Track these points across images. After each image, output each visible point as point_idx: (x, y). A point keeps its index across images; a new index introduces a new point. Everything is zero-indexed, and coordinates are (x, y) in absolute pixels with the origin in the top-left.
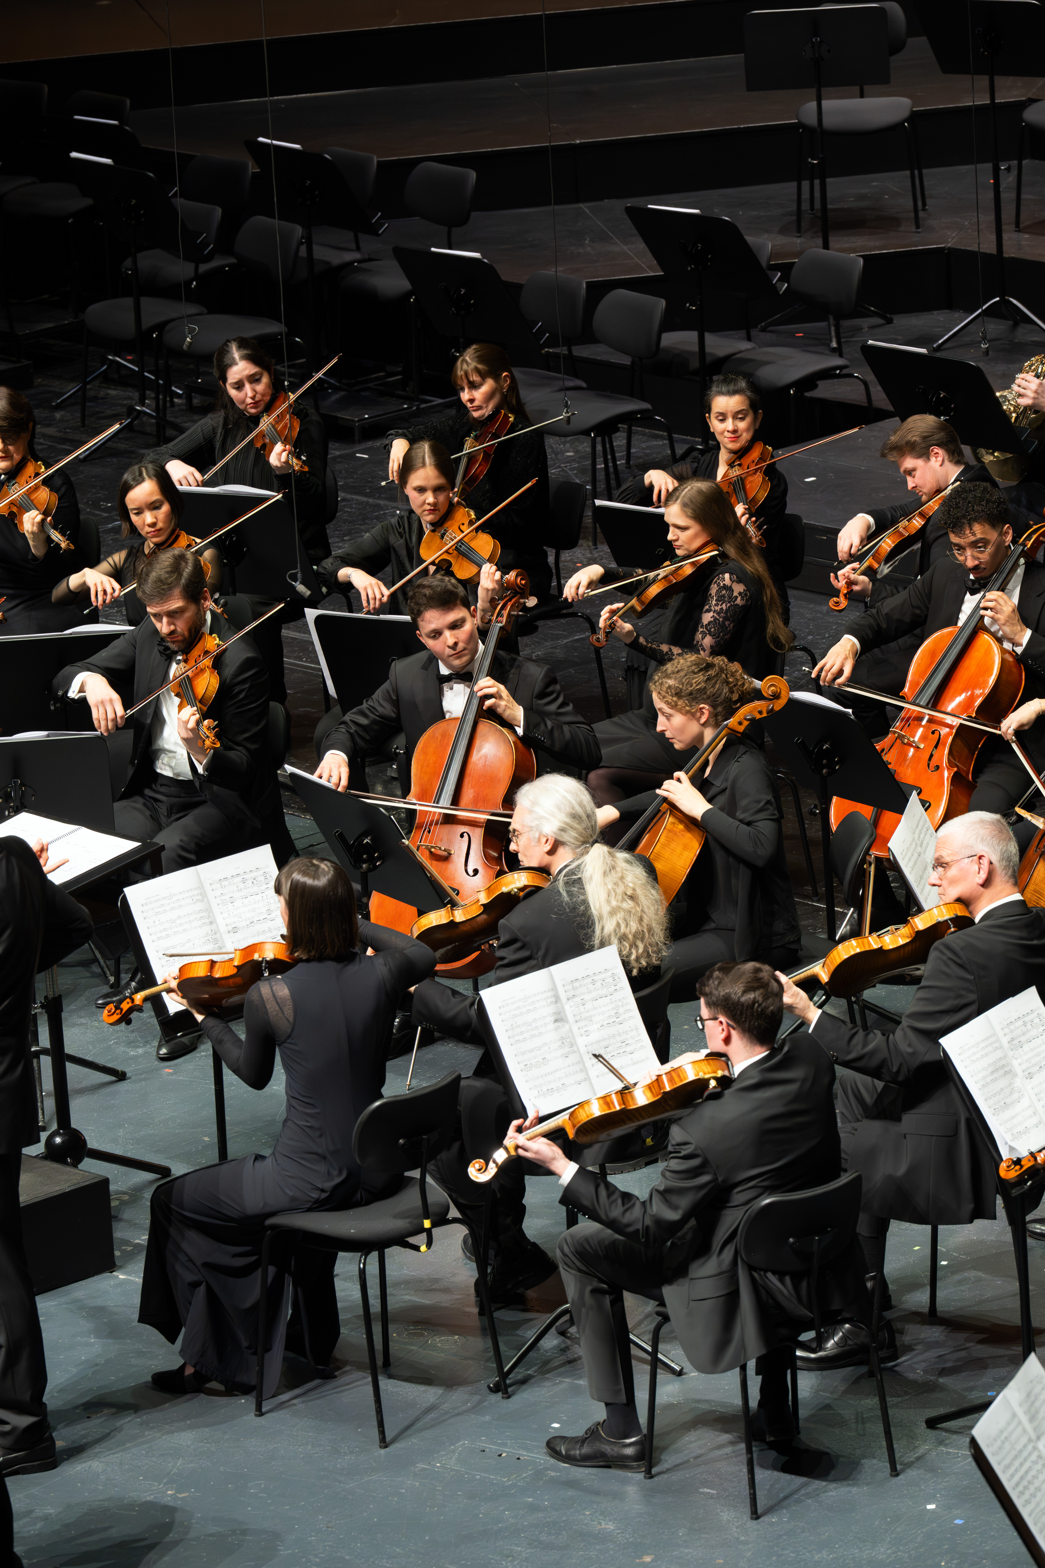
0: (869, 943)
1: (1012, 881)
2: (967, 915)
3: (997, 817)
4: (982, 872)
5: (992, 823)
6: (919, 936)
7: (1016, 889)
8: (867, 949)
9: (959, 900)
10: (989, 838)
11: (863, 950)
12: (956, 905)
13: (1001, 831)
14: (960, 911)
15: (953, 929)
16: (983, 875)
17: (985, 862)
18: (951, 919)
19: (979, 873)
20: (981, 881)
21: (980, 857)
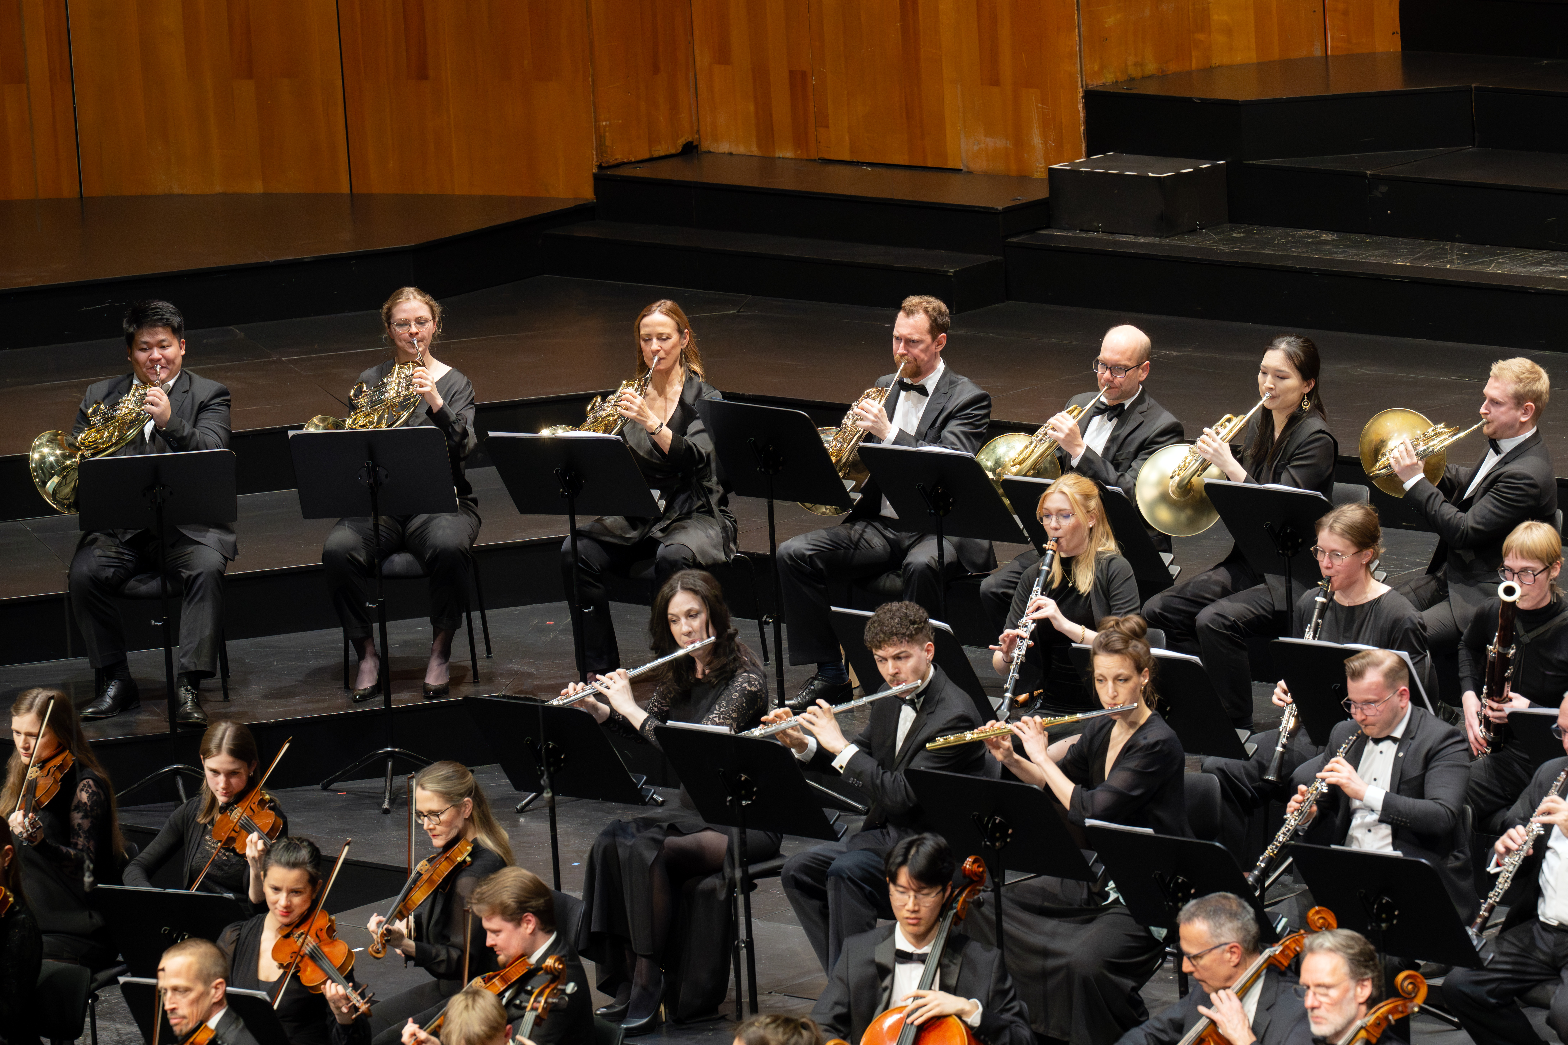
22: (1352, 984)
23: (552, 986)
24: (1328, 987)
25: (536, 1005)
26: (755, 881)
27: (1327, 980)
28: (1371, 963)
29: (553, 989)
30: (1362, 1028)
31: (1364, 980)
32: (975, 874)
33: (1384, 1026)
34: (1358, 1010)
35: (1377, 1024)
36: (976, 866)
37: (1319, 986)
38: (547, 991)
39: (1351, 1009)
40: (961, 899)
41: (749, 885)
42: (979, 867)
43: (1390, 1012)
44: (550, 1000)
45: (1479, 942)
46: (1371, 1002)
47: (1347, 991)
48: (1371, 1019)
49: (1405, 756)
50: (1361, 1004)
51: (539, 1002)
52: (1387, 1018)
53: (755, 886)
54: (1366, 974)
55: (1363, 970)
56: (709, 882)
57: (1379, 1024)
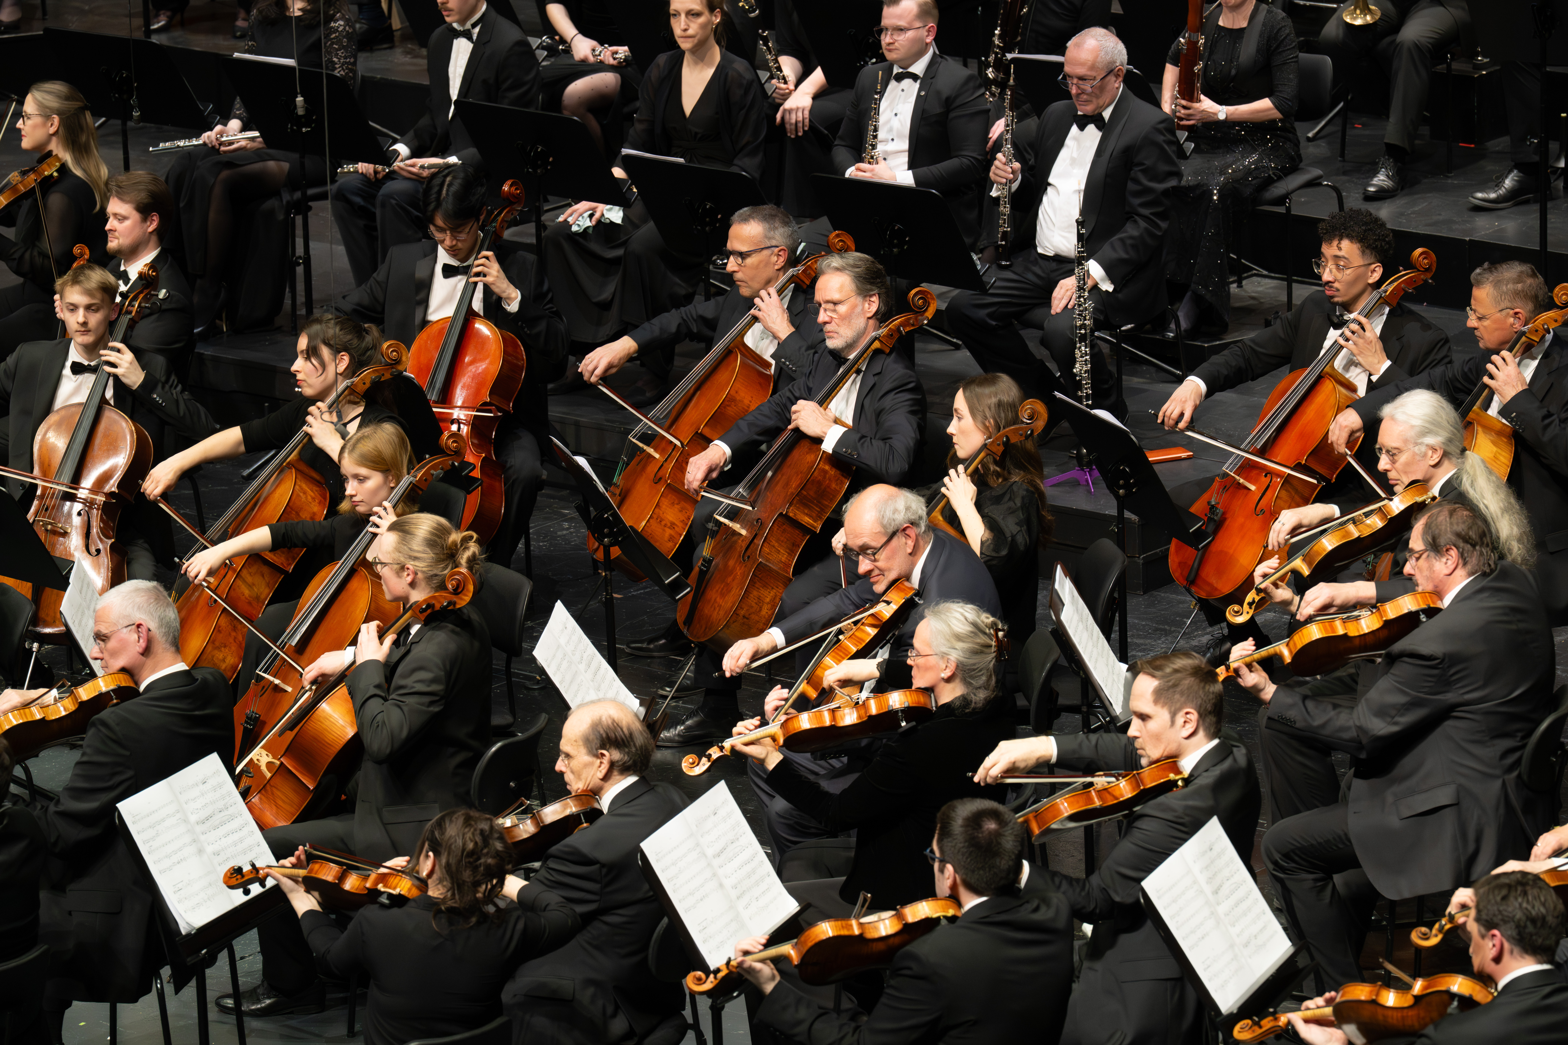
0: (32, 714)
1: (173, 649)
2: (132, 685)
3: (154, 583)
4: (141, 641)
5: (148, 590)
6: (83, 706)
7: (179, 658)
8: (30, 719)
9: (123, 670)
10: (145, 606)
11: (25, 720)
12: (121, 675)
13: (157, 599)
14: (124, 681)
15: (115, 701)
16: (143, 643)
17: (143, 630)
18: (113, 690)
19: (139, 641)
20: (141, 650)
21: (139, 626)
22: (859, 300)
23: (146, 292)
24: (835, 303)
25: (130, 308)
26: (310, 204)
27: (836, 296)
28: (878, 280)
29: (146, 295)
30: (876, 339)
31: (871, 296)
32: (513, 195)
33: (896, 336)
34: (867, 325)
35: (890, 335)
36: (513, 189)
37: (828, 302)
38: (141, 296)
39: (860, 323)
40: (500, 218)
41: (303, 208)
42: (516, 189)
43: (902, 324)
44: (143, 305)
45: (983, 267)
46: (881, 317)
47: (854, 307)
48: (883, 331)
49: (926, 95)
50: (869, 318)
51: (133, 306)
52: (898, 329)
53: (310, 208)
54: (872, 290)
55: (869, 287)
56: (271, 204)
57: (892, 335)
